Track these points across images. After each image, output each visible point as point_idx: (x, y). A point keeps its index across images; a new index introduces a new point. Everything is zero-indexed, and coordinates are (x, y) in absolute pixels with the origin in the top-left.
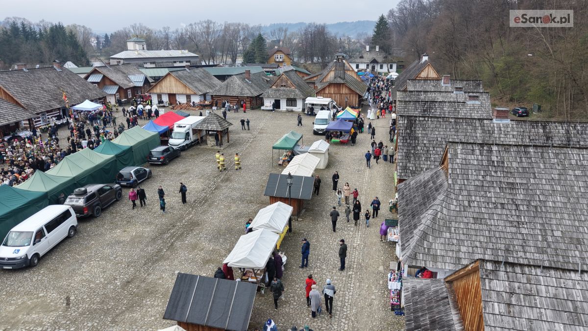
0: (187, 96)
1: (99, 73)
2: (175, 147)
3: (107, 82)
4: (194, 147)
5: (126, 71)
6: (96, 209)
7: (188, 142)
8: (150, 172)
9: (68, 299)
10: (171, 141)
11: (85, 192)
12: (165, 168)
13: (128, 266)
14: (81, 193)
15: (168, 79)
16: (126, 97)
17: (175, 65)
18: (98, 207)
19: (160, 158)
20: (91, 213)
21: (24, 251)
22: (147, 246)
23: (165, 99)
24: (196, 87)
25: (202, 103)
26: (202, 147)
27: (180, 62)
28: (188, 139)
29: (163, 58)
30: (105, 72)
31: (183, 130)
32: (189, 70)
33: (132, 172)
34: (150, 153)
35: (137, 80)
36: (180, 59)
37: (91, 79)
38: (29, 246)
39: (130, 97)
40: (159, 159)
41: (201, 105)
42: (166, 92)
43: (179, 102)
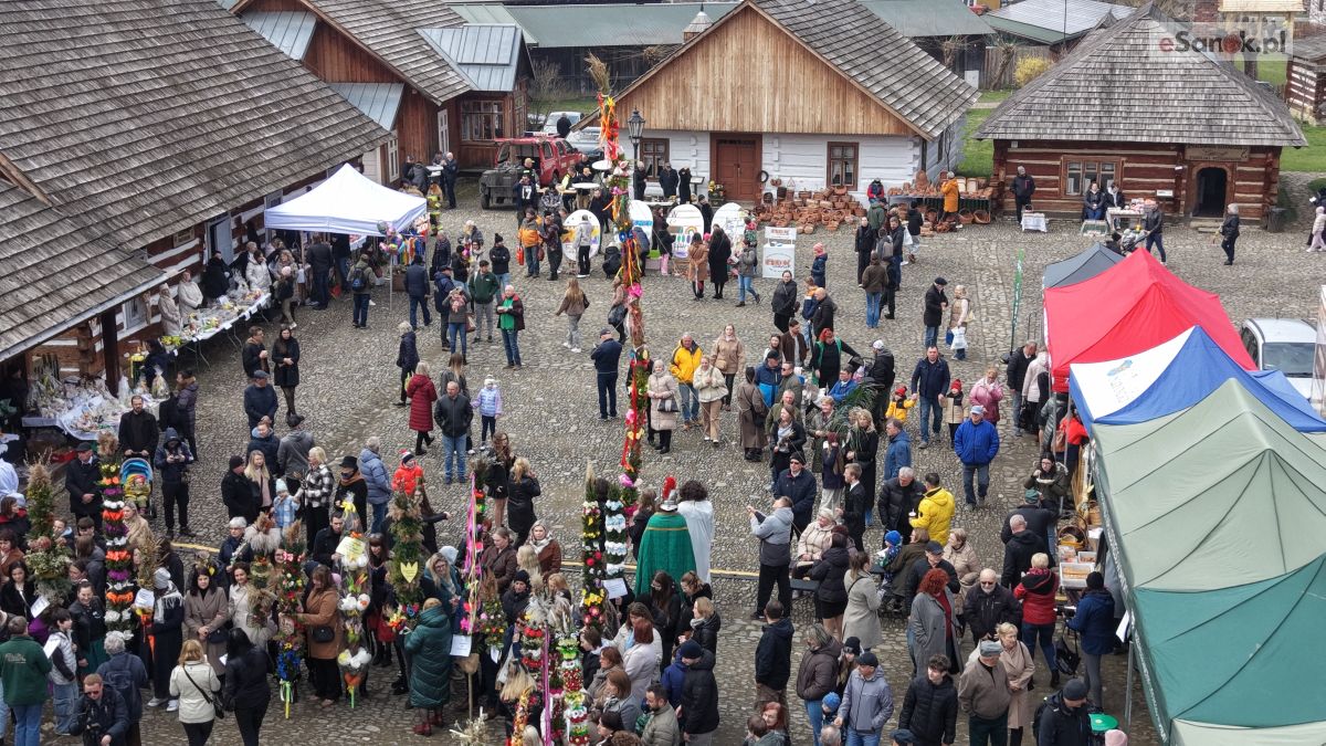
0: (831, 147)
1: (294, 6)
3: (334, 62)
15: (733, 44)
42: (710, 121)
43: (776, 183)
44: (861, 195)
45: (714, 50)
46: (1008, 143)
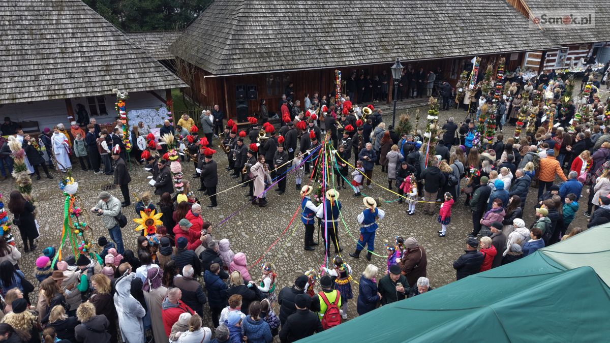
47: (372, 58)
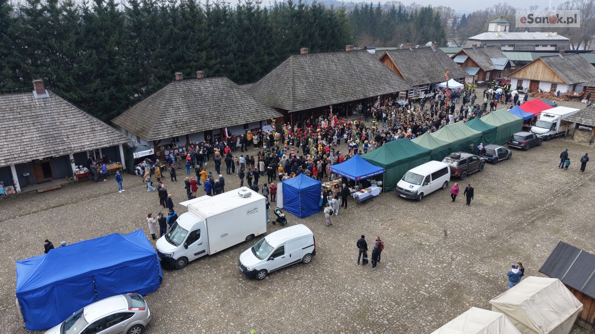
0: (552, 84)
1: (465, 54)
2: (538, 136)
3: (470, 63)
4: (557, 139)
5: (489, 54)
6: (464, 172)
7: (552, 133)
8: (511, 154)
9: (445, 232)
10: (534, 129)
11: (459, 157)
12: (524, 153)
13: (492, 225)
14: (456, 157)
15: (536, 65)
16: (484, 79)
17: (537, 49)
18: (465, 172)
19: (522, 143)
20: (459, 175)
21: (416, 188)
22: (508, 215)
23: (526, 85)
24: (567, 76)
25: (569, 94)
26: (567, 141)
27: (544, 46)
28: (554, 130)
29: (525, 40)
30: (470, 54)
31: (550, 120)
32: (563, 56)
33: (496, 149)
34: (513, 137)
35: (499, 63)
36: (544, 42)
37: (457, 60)
38: (419, 186)
39: (487, 79)
40: (520, 143)
41: (567, 96)
42: (529, 78)
43: (541, 90)
44: (556, 94)
45: (532, 65)
46: (586, 87)
47: (341, 100)
